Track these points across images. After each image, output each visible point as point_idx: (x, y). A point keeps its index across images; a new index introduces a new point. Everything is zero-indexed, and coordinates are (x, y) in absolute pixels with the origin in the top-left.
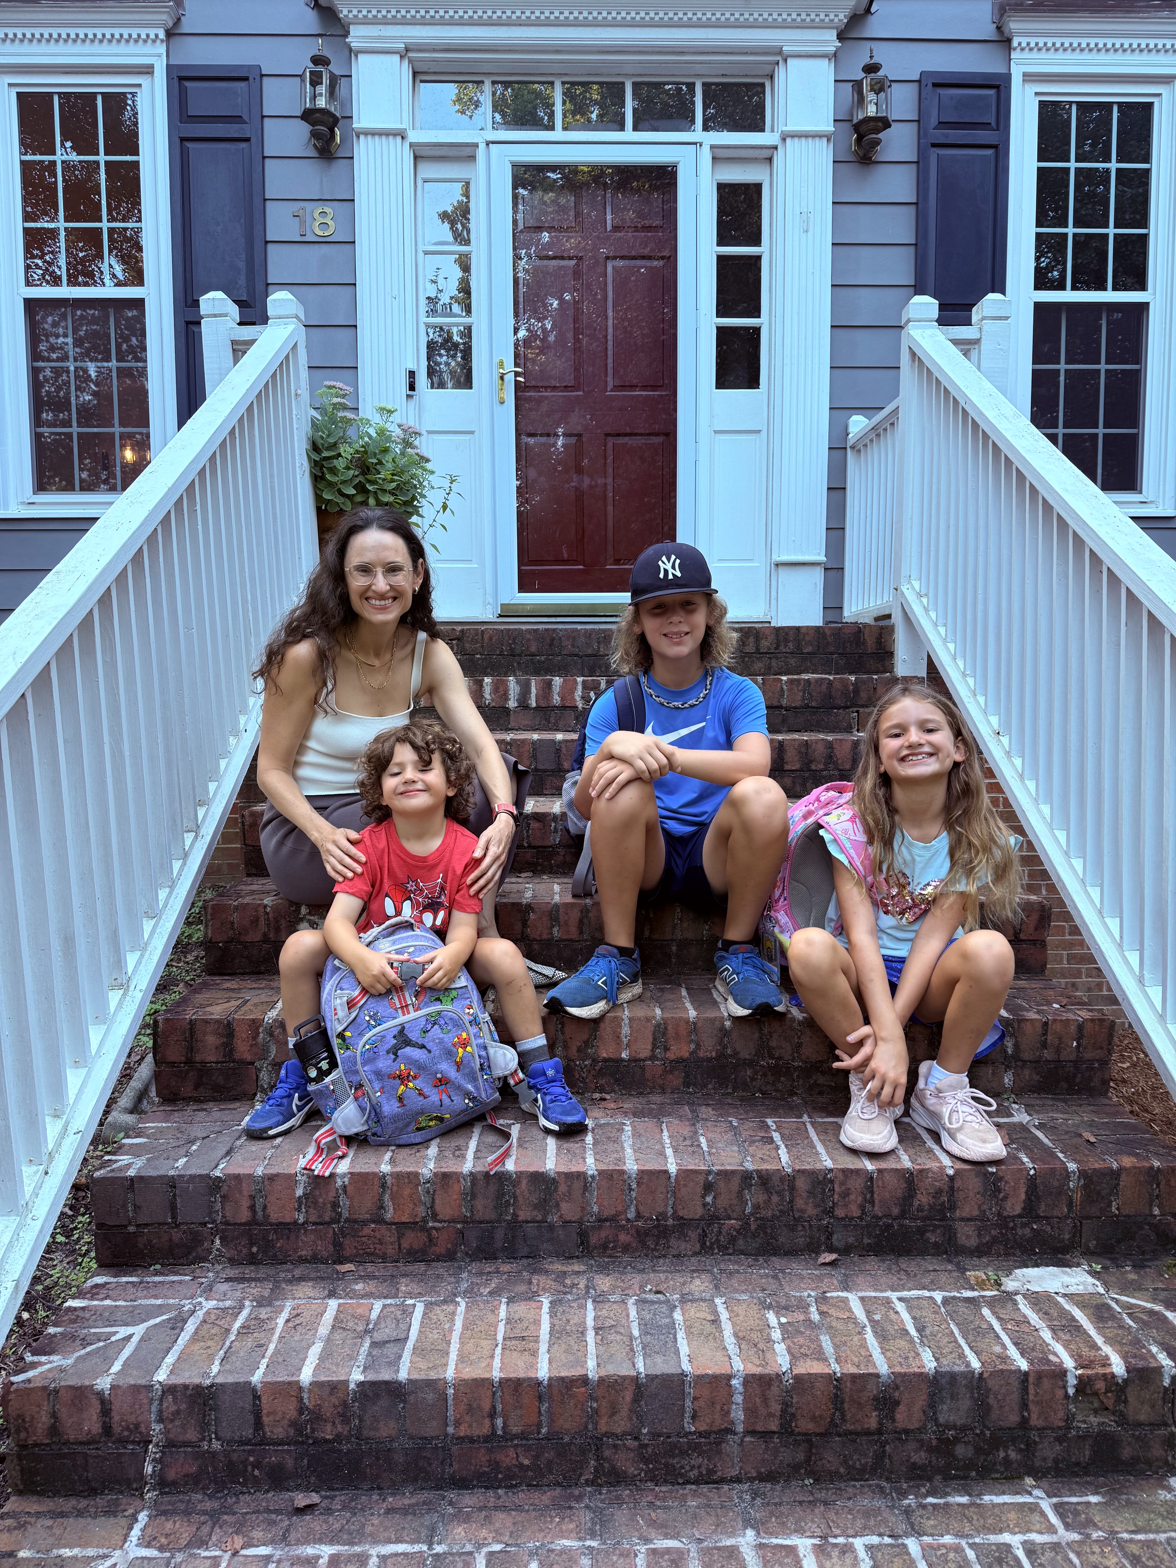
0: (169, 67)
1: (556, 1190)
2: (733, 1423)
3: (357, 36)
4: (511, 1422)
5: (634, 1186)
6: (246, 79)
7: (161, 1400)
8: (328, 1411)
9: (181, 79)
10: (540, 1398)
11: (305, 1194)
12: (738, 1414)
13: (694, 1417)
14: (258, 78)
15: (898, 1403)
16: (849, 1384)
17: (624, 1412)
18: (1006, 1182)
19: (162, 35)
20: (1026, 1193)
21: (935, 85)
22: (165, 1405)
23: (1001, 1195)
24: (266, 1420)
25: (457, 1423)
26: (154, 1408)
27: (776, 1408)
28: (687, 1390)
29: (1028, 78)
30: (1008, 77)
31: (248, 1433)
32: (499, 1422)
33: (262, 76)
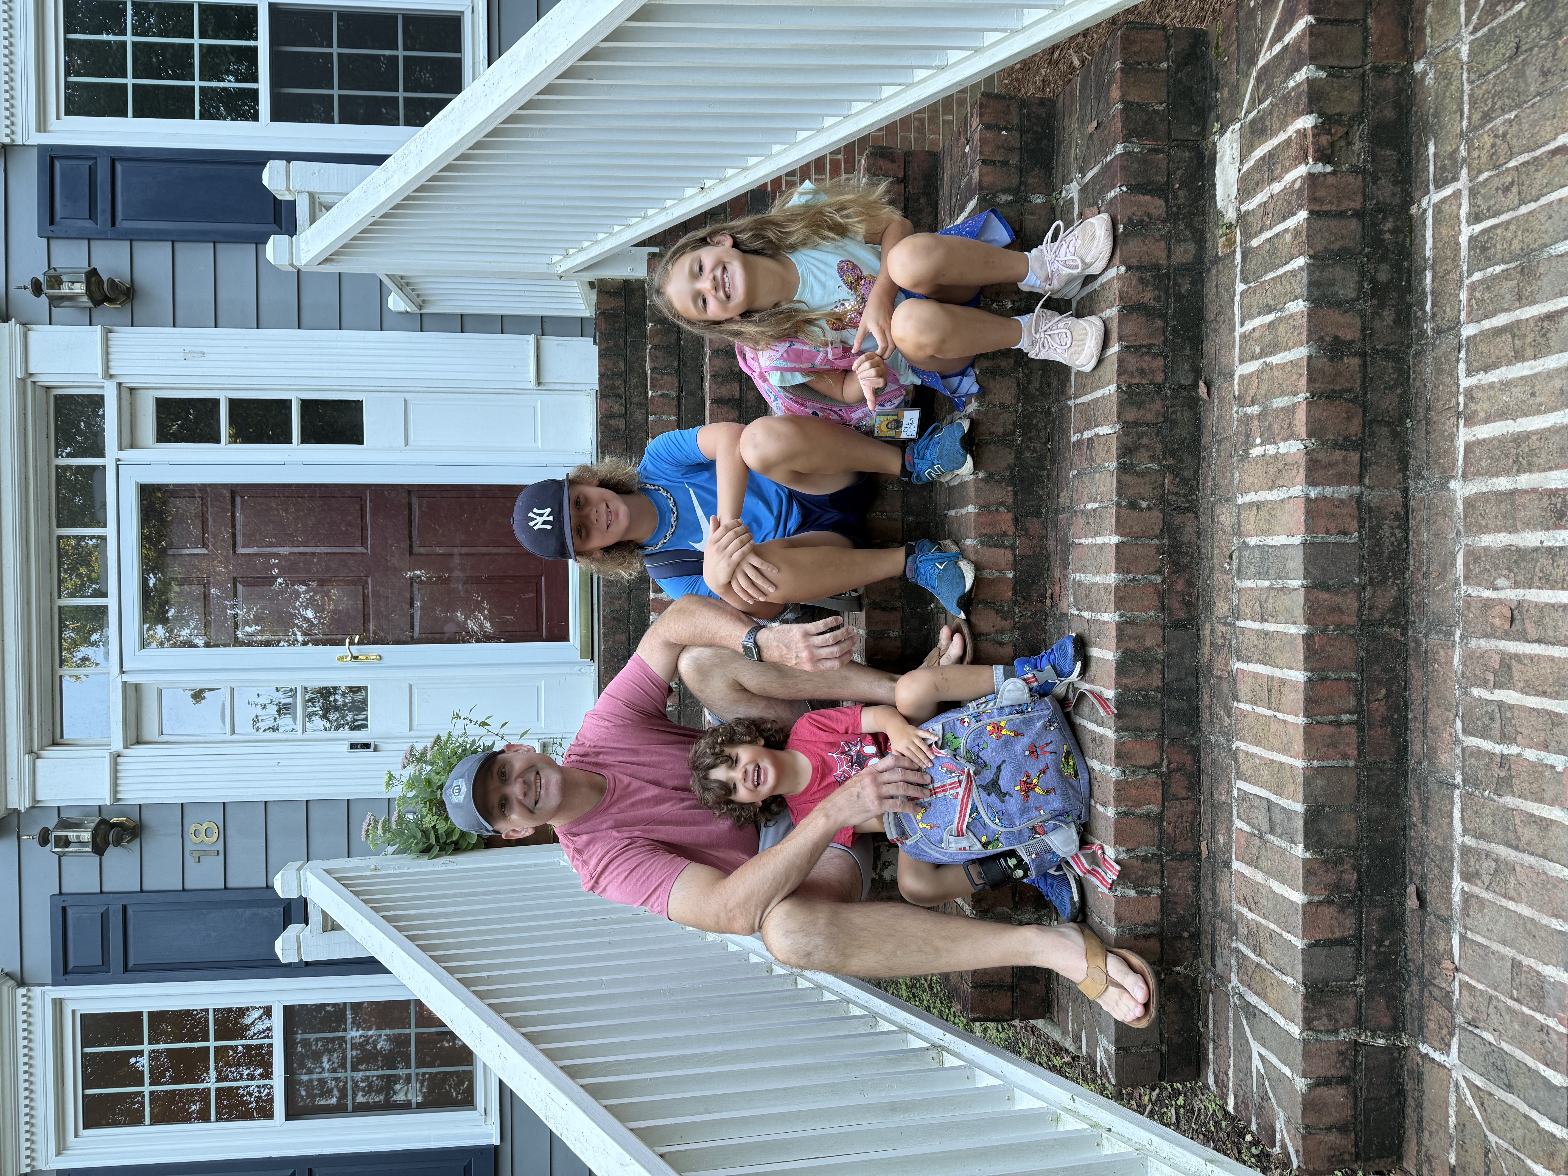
0: (55, 984)
1: (1133, 651)
2: (1351, 496)
3: (18, 800)
4: (1346, 707)
5: (1131, 576)
6: (64, 909)
7: (1317, 1031)
8: (1331, 878)
9: (66, 972)
10: (1324, 679)
11: (1134, 888)
12: (1343, 491)
13: (1345, 534)
14: (63, 898)
15: (1336, 338)
16: (1317, 385)
17: (1339, 599)
18: (1134, 214)
19: (23, 991)
20: (1144, 194)
21: (52, 223)
22: (1322, 1028)
23: (1146, 219)
24: (1338, 935)
25: (1345, 757)
26: (1324, 1038)
27: (1338, 455)
28: (1319, 540)
29: (42, 126)
30: (43, 149)
31: (1349, 951)
32: (1345, 717)
33: (61, 893)
